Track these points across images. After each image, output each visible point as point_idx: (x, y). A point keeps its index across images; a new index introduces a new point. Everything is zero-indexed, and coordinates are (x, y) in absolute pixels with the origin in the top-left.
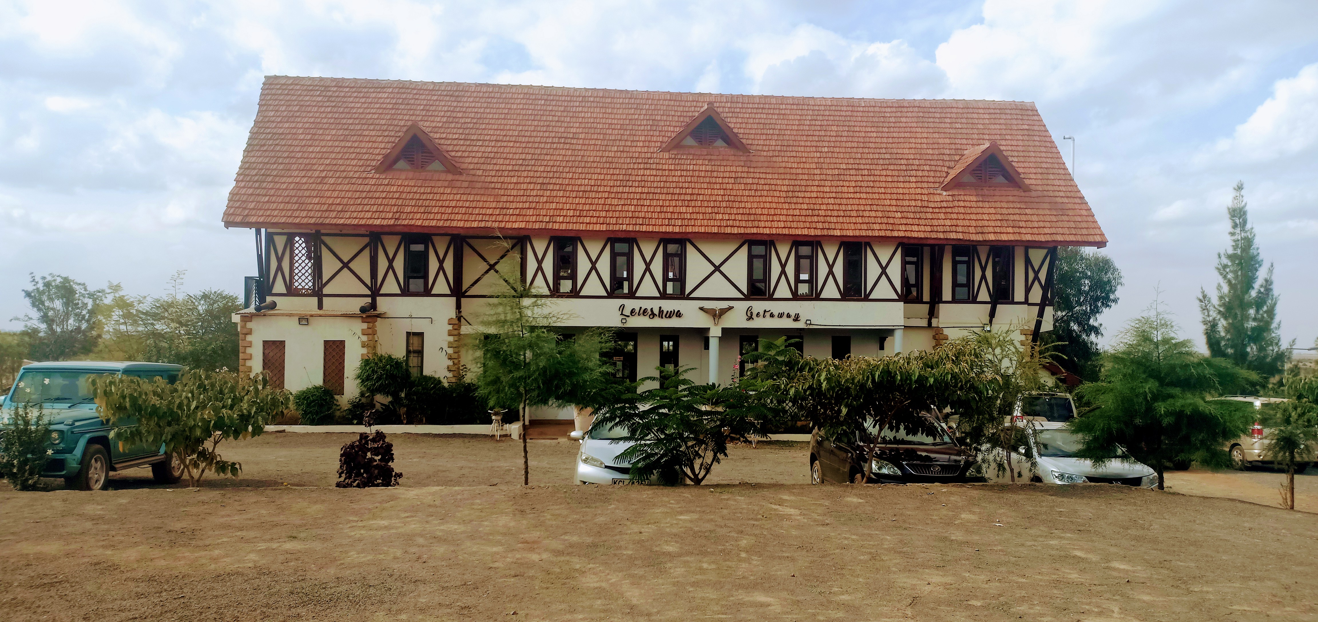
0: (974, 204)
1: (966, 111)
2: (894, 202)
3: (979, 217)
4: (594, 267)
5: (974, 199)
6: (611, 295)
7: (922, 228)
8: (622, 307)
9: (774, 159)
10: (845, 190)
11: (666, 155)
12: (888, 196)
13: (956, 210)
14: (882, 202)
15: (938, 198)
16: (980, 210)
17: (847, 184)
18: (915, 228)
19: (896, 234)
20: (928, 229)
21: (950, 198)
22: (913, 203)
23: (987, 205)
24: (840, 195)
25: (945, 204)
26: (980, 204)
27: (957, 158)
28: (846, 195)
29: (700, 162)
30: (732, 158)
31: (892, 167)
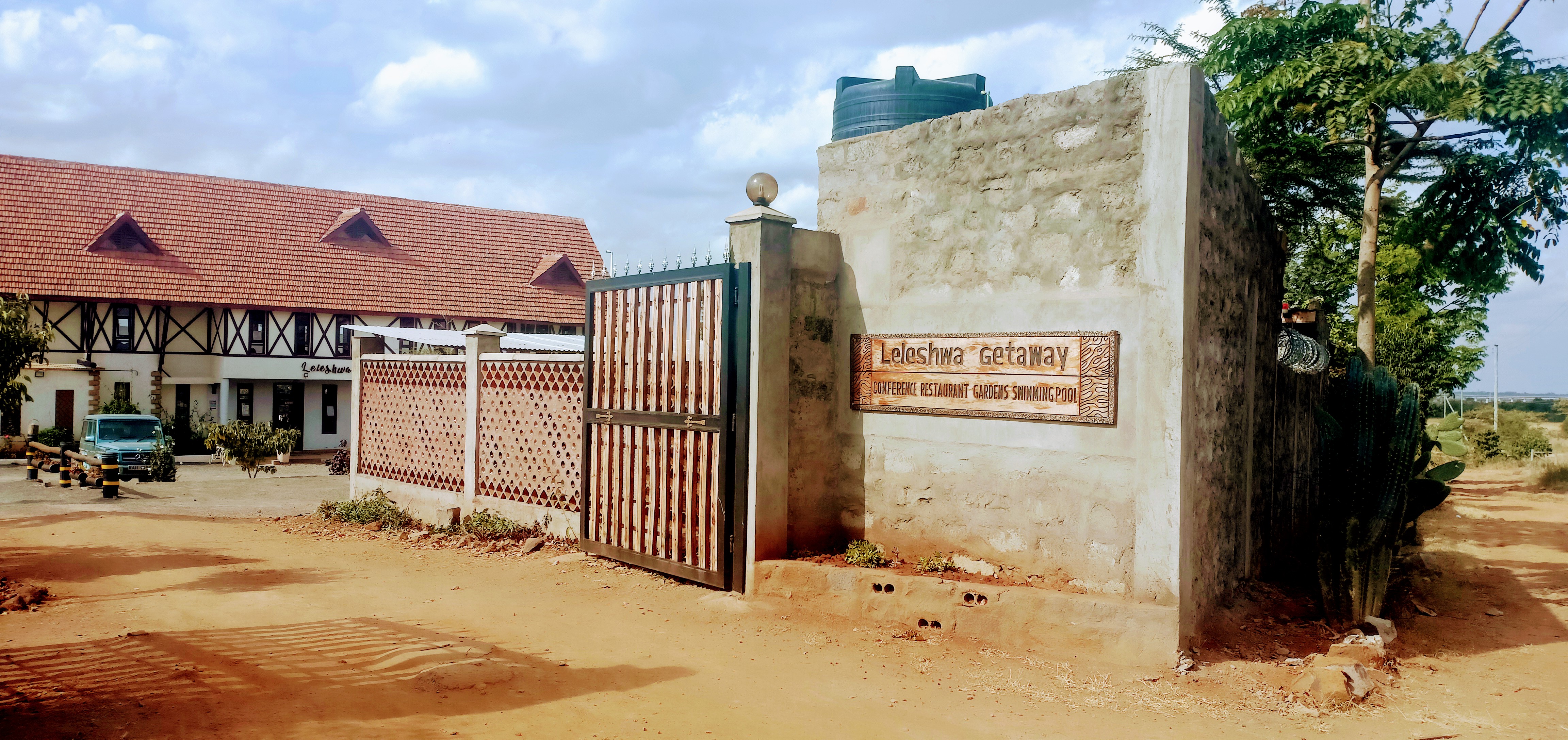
0: (552, 296)
1: (538, 222)
2: (500, 292)
3: (557, 306)
4: (282, 334)
5: (552, 292)
6: (295, 355)
7: (521, 313)
8: (305, 364)
9: (409, 253)
10: (465, 280)
11: (327, 245)
12: (496, 288)
13: (541, 300)
14: (492, 292)
15: (528, 290)
16: (556, 301)
17: (466, 276)
18: (517, 312)
19: (505, 316)
20: (526, 313)
21: (537, 291)
22: (513, 293)
23: (560, 297)
24: (462, 285)
25: (533, 295)
26: (557, 297)
27: (538, 260)
28: (467, 285)
29: (355, 253)
30: (378, 250)
31: (495, 265)
